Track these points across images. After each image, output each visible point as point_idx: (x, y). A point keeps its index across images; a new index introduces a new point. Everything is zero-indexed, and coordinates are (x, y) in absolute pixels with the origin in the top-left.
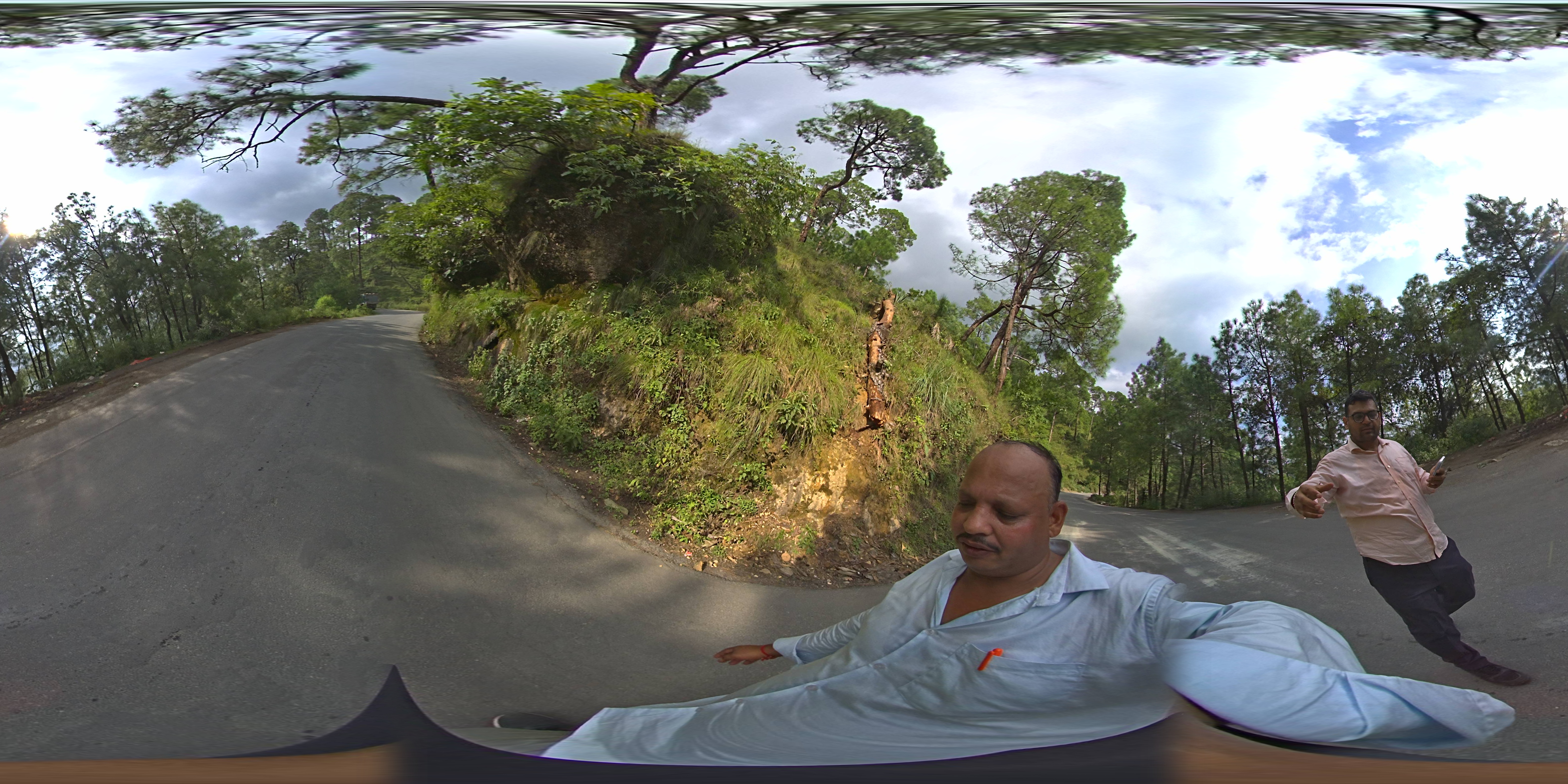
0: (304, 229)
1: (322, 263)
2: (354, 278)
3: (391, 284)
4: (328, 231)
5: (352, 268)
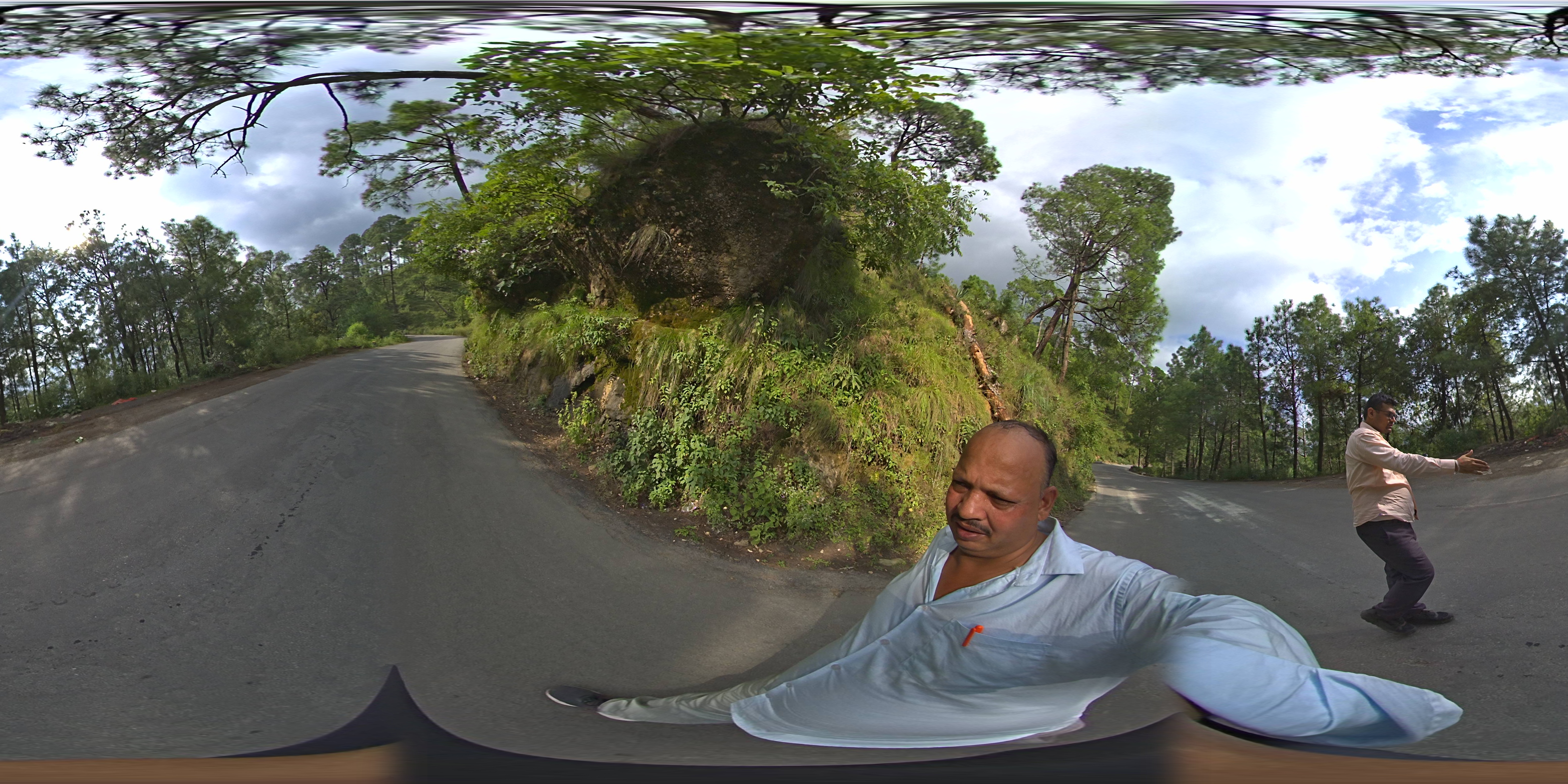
0: (338, 255)
1: (354, 289)
2: (387, 303)
3: (424, 309)
4: (361, 257)
5: (385, 294)
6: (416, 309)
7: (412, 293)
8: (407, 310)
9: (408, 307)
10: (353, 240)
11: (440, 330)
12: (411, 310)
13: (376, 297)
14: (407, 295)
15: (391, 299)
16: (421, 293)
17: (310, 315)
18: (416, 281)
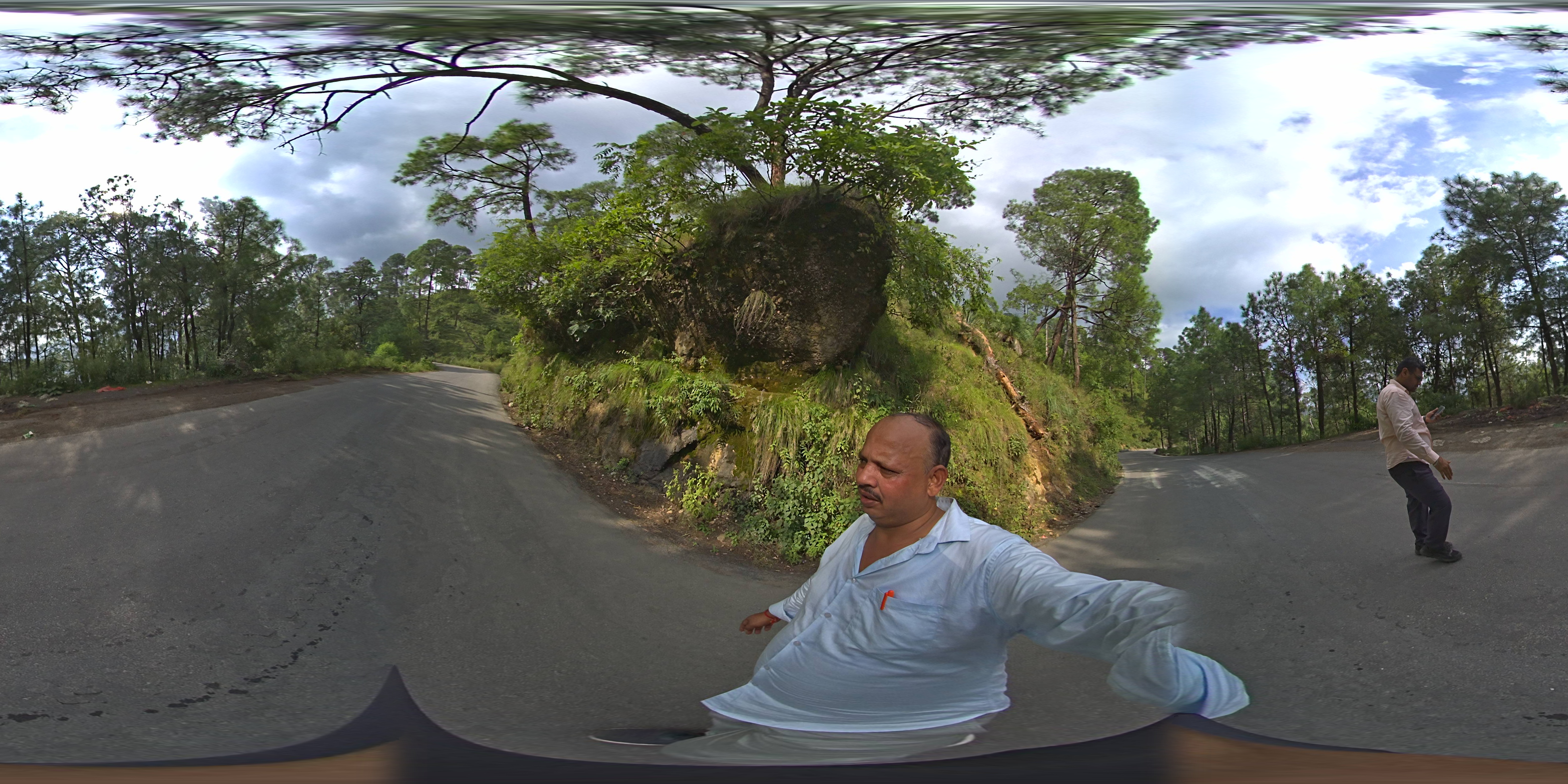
0: (379, 272)
1: (389, 308)
2: (419, 327)
3: (454, 339)
4: (402, 277)
5: (419, 318)
6: (445, 337)
7: (444, 320)
8: (436, 336)
9: (437, 334)
10: (397, 259)
11: (467, 362)
12: (441, 337)
13: (409, 320)
14: (438, 322)
15: (423, 323)
16: (453, 322)
17: (342, 327)
18: (449, 309)
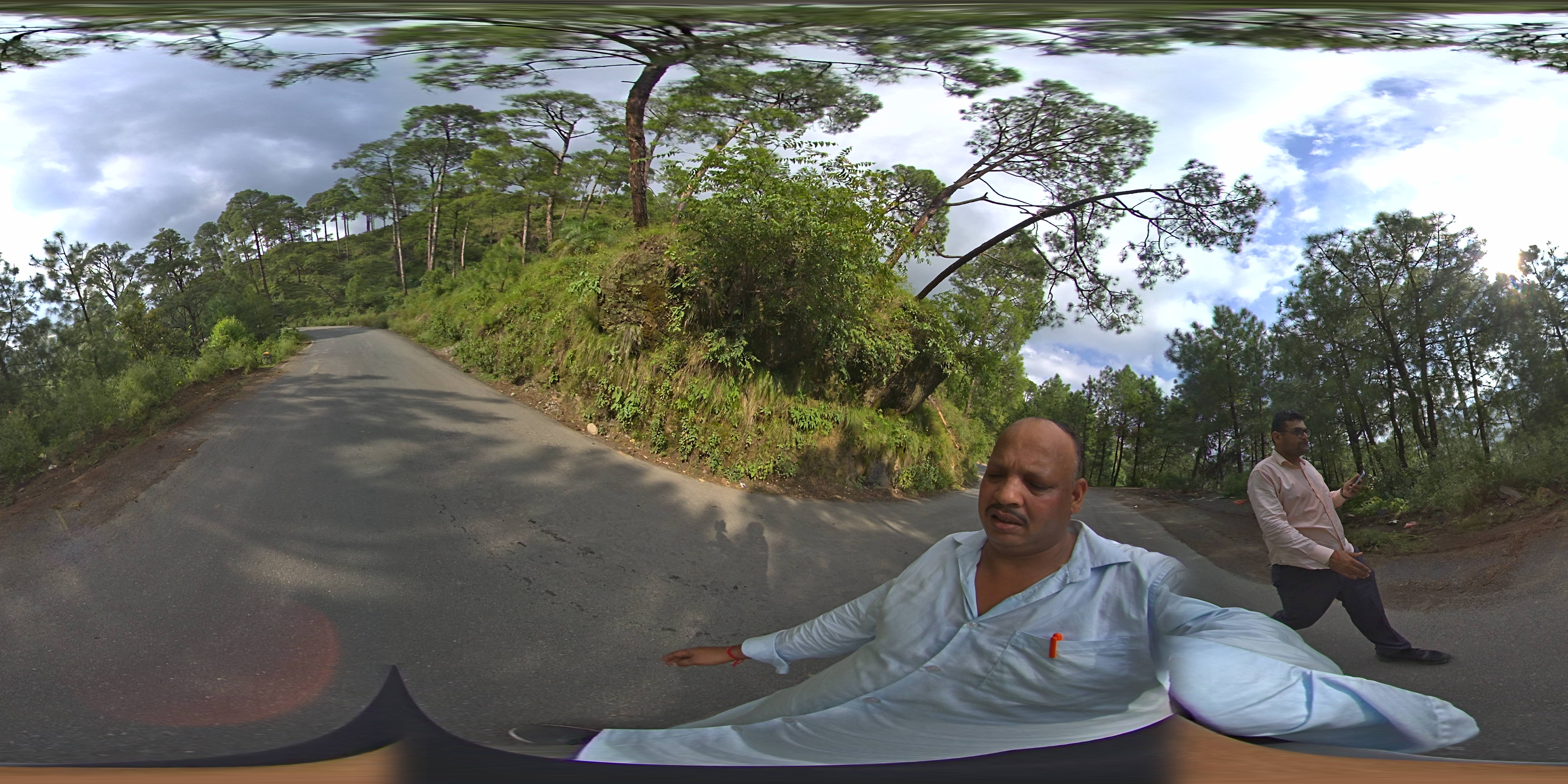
0: (194, 243)
2: (258, 293)
5: (255, 282)
6: (292, 297)
8: (281, 298)
9: (282, 295)
10: (208, 229)
12: (286, 298)
13: (245, 286)
14: (278, 282)
15: (262, 288)
16: (295, 278)
18: (287, 266)
